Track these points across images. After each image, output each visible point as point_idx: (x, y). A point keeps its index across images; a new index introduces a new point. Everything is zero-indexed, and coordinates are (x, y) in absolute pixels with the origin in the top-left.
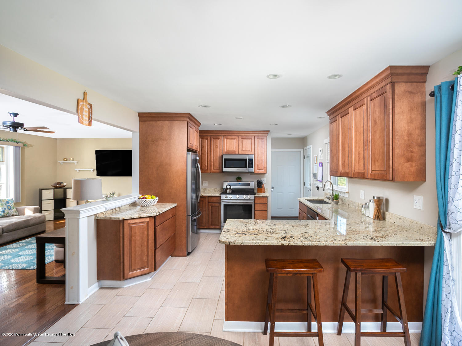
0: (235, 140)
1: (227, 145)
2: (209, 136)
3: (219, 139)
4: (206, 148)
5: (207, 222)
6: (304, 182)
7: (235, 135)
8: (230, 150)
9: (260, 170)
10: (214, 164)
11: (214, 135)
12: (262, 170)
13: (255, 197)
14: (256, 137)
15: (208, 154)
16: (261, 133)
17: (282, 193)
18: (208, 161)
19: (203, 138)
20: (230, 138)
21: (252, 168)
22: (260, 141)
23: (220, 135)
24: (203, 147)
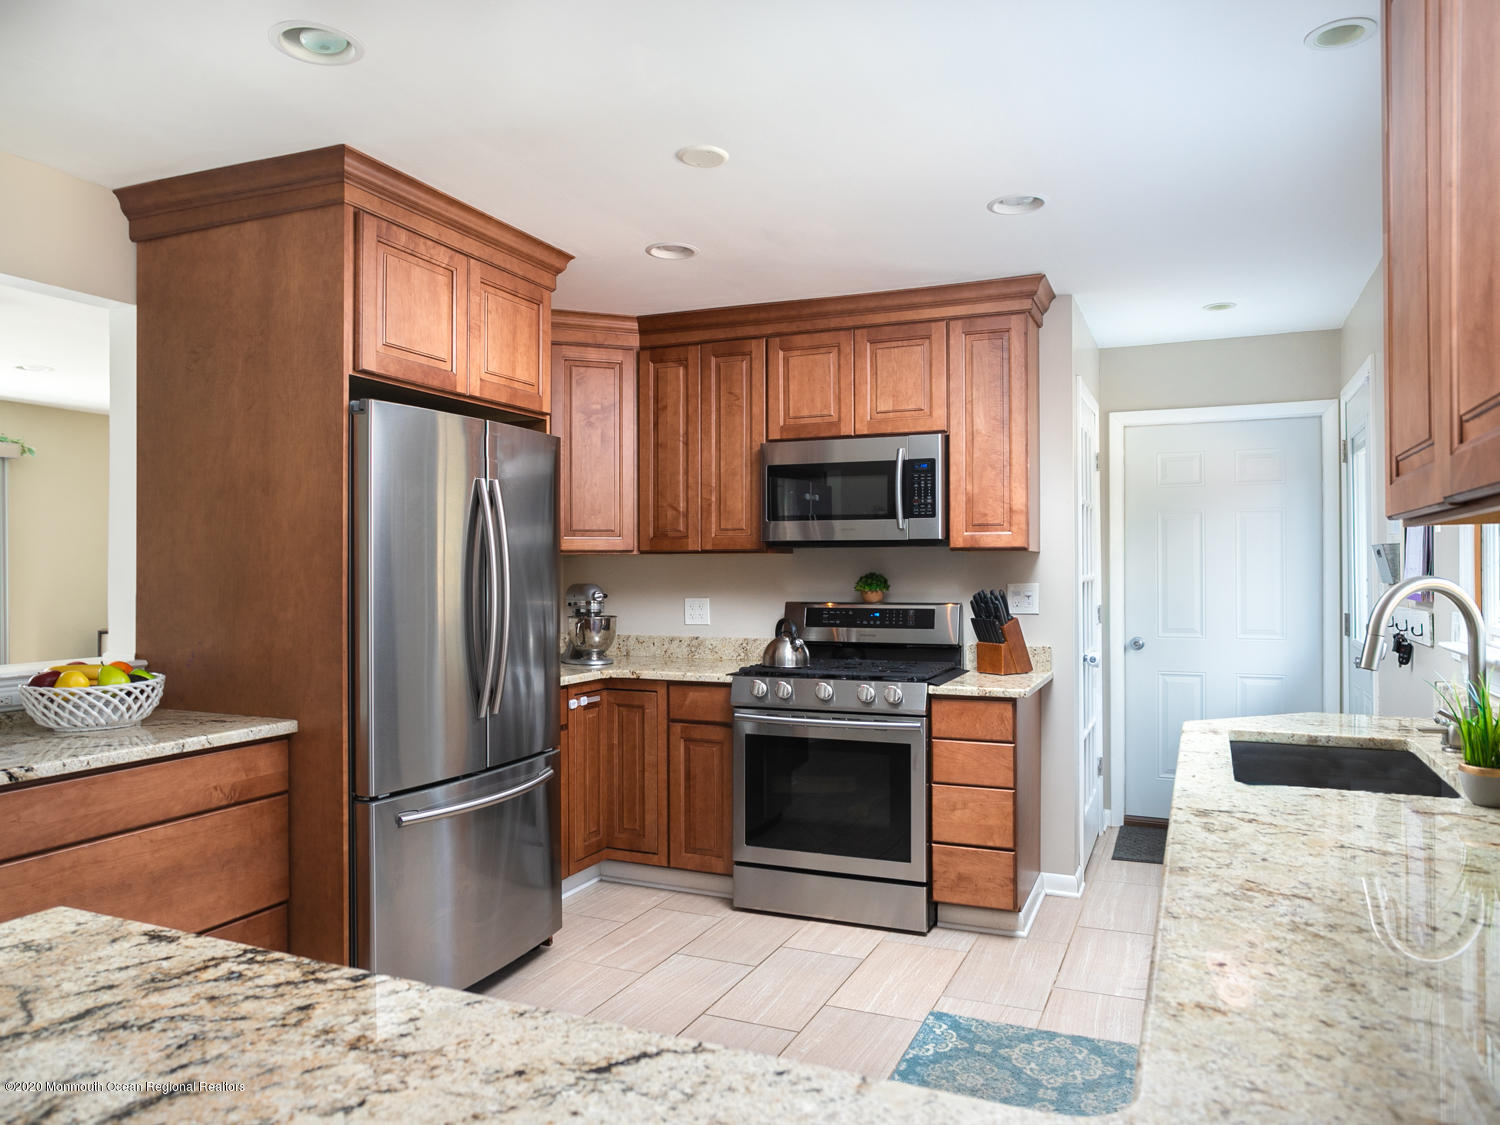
0: (833, 357)
1: (791, 387)
2: (696, 344)
3: (744, 354)
4: (676, 413)
5: (664, 828)
6: (1345, 611)
7: (834, 323)
8: (805, 412)
9: (984, 527)
10: (719, 500)
11: (720, 334)
12: (999, 526)
13: (931, 698)
14: (960, 322)
15: (686, 444)
16: (990, 299)
17: (1198, 679)
18: (687, 487)
19: (662, 361)
20: (806, 344)
21: (933, 515)
22: (982, 345)
23: (751, 331)
24: (665, 408)
